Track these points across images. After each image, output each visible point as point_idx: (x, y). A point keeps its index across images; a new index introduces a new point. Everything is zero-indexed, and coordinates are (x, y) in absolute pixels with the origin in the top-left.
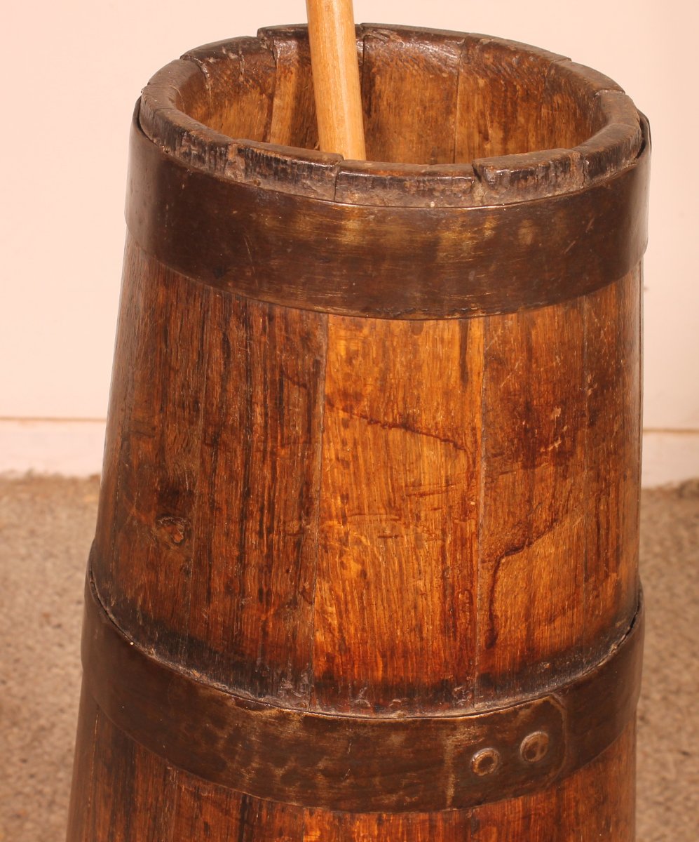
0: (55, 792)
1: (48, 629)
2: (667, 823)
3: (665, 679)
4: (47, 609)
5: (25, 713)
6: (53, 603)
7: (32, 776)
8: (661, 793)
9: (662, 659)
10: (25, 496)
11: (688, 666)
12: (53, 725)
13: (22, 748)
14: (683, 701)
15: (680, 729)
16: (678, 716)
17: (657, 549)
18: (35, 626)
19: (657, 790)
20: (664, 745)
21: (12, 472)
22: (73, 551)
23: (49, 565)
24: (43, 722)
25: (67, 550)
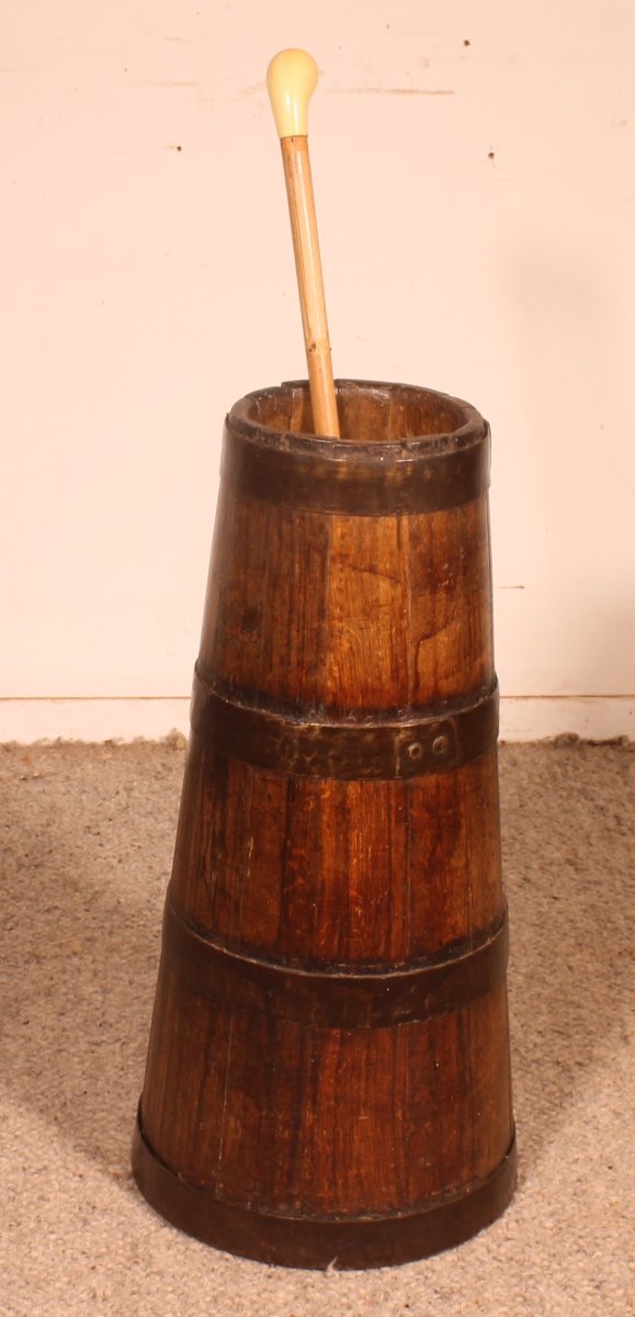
0: (113, 926)
1: (91, 836)
2: (542, 935)
3: (542, 857)
4: (87, 824)
5: (82, 884)
6: (91, 820)
7: (94, 919)
8: (538, 919)
9: (540, 846)
10: (58, 755)
11: (558, 850)
12: (104, 891)
13: (85, 903)
14: (554, 869)
15: (551, 885)
16: (551, 878)
17: (538, 780)
18: (81, 833)
19: (534, 918)
20: (541, 893)
21: (45, 739)
22: (100, 789)
23: (84, 797)
24: (97, 888)
25: (96, 789)
